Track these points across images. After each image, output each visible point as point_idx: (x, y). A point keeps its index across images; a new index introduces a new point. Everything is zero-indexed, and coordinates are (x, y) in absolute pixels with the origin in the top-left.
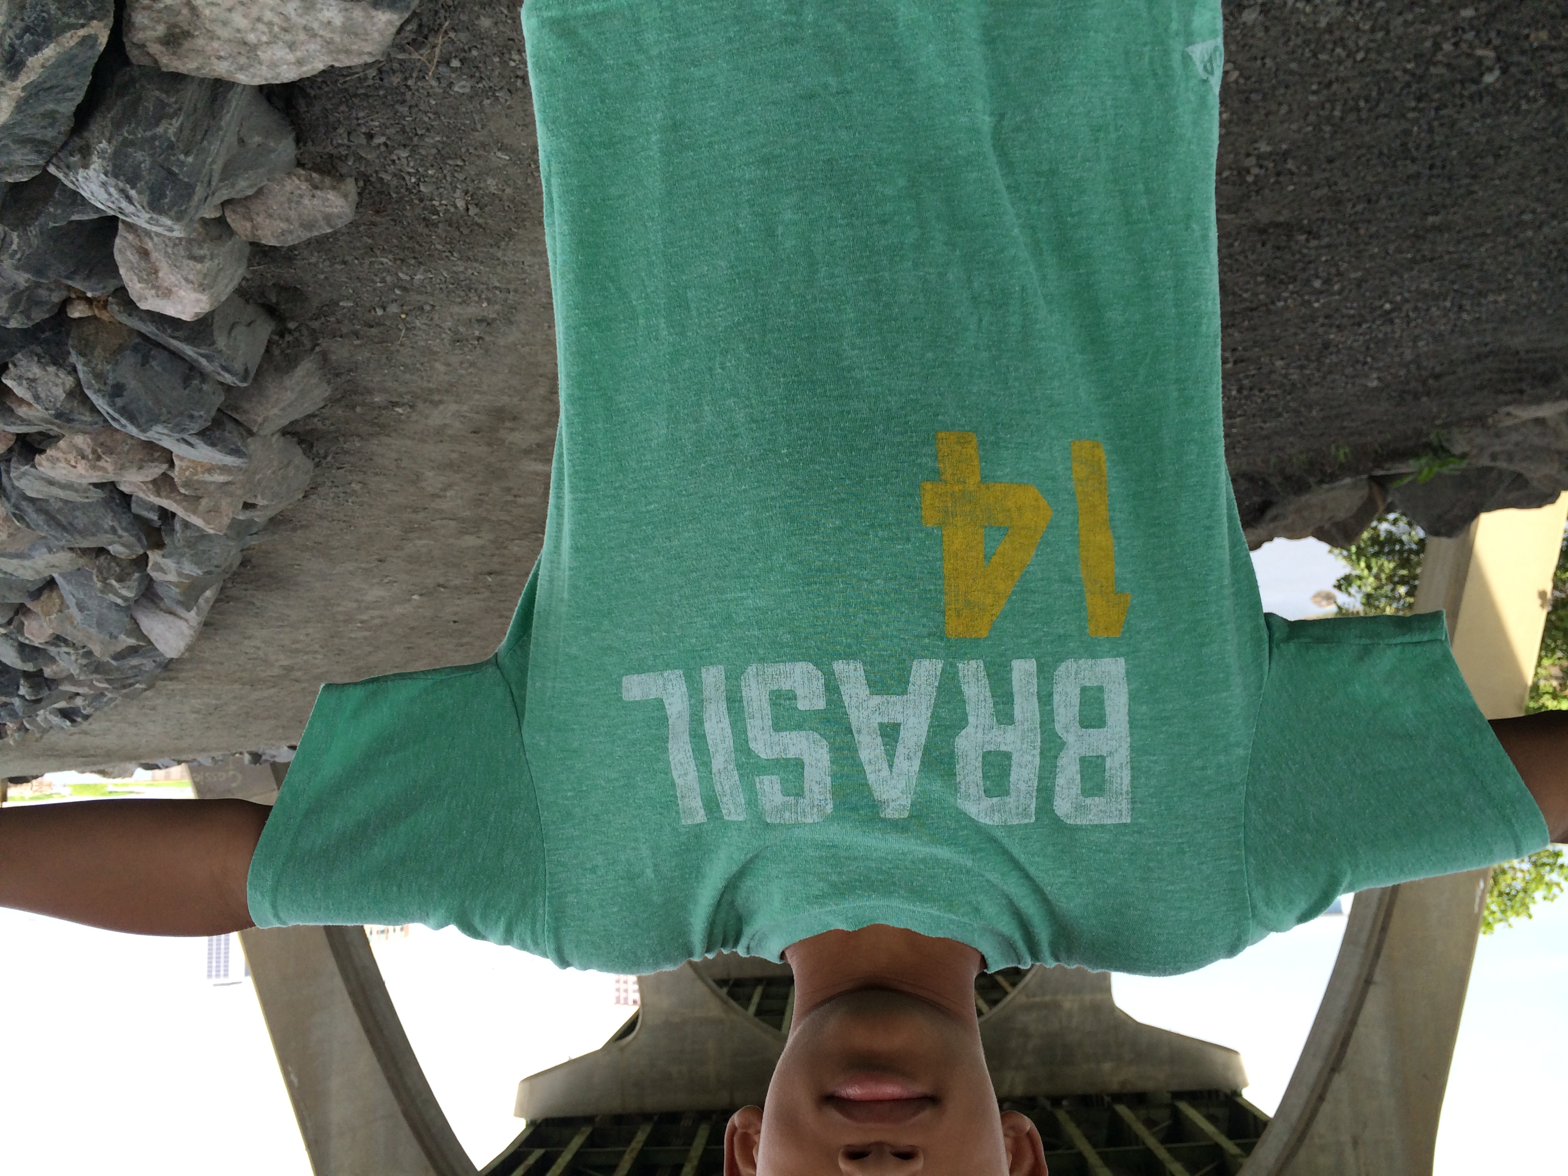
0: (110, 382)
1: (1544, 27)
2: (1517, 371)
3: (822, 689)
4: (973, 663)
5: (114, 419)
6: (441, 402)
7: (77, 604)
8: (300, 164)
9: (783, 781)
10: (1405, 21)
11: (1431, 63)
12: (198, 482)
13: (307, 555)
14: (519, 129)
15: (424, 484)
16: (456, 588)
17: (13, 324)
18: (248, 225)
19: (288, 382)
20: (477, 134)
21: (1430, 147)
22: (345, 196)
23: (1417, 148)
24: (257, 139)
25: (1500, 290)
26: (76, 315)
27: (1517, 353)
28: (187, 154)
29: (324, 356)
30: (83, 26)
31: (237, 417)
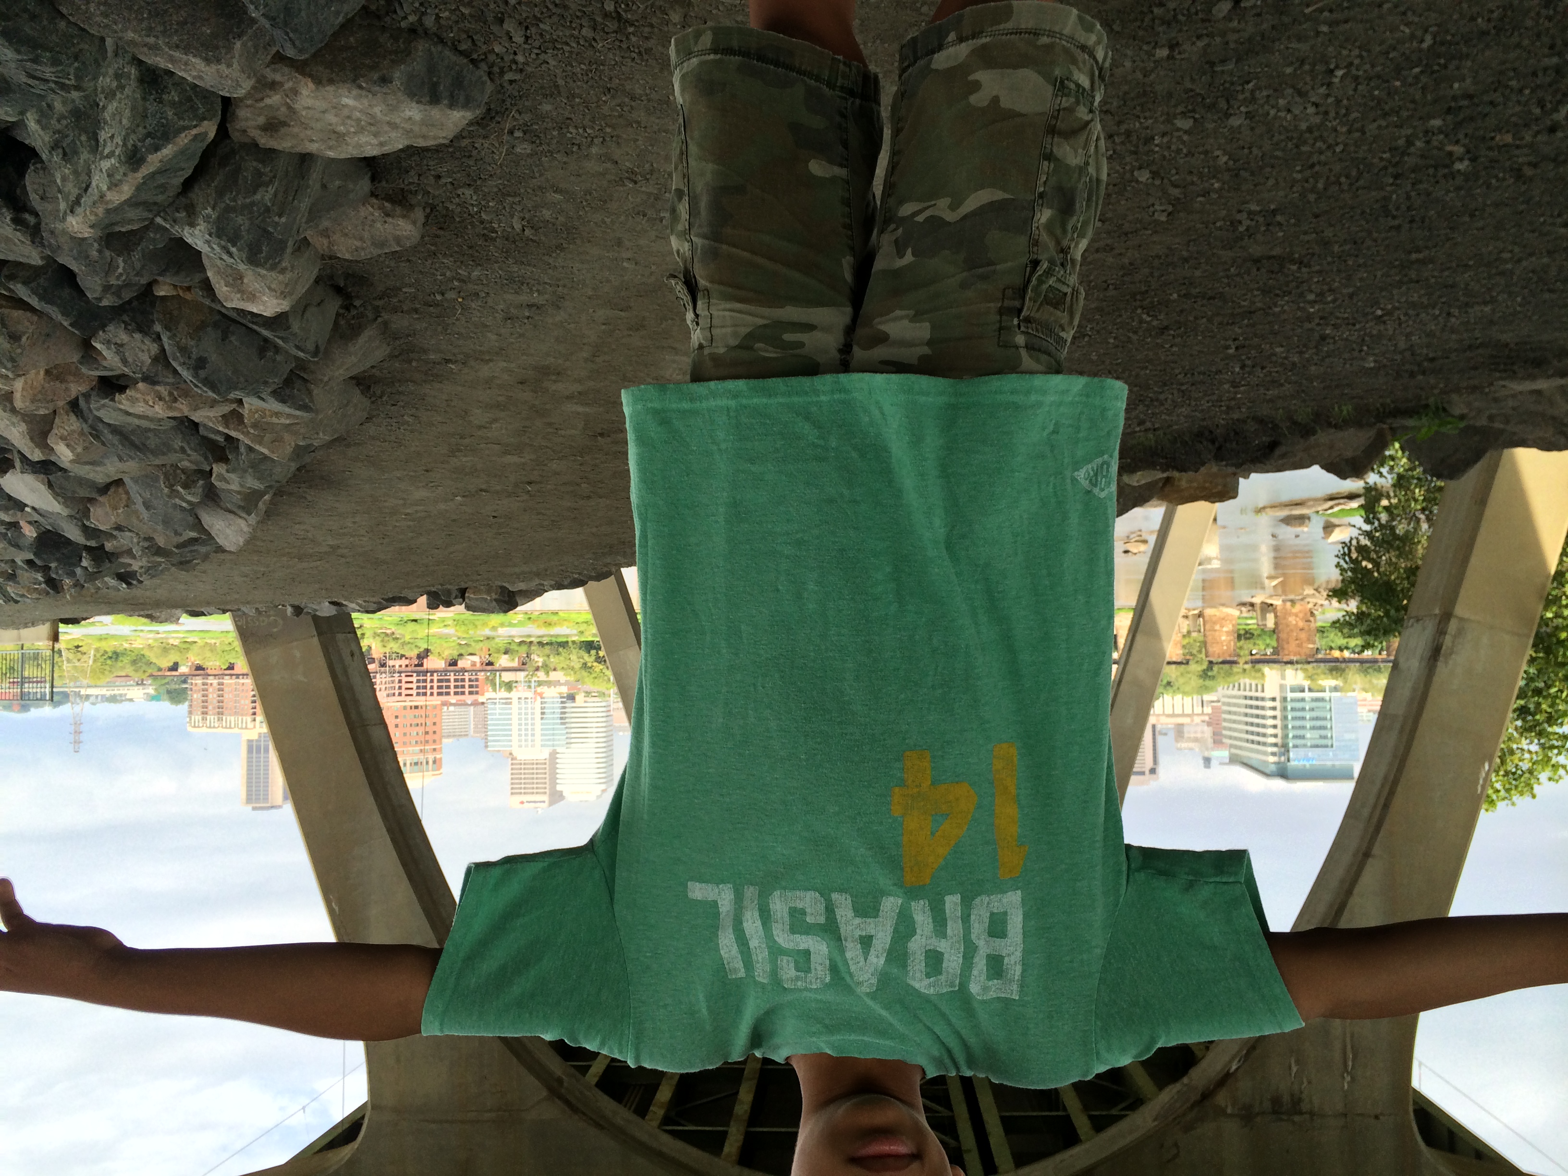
0: (194, 356)
2: (1509, 357)
3: (823, 910)
4: (922, 902)
5: (196, 386)
6: (491, 360)
7: (144, 503)
8: (373, 194)
9: (796, 963)
10: (1380, 126)
11: (1403, 154)
12: (268, 423)
13: (359, 464)
14: (573, 178)
16: (497, 492)
17: (105, 303)
18: (325, 242)
19: (352, 349)
20: (534, 181)
21: (1409, 209)
22: (414, 223)
23: (1398, 209)
24: (337, 183)
25: (1485, 303)
26: (162, 293)
27: (1507, 345)
28: (280, 216)
29: (386, 324)
30: (195, 126)
31: (305, 376)
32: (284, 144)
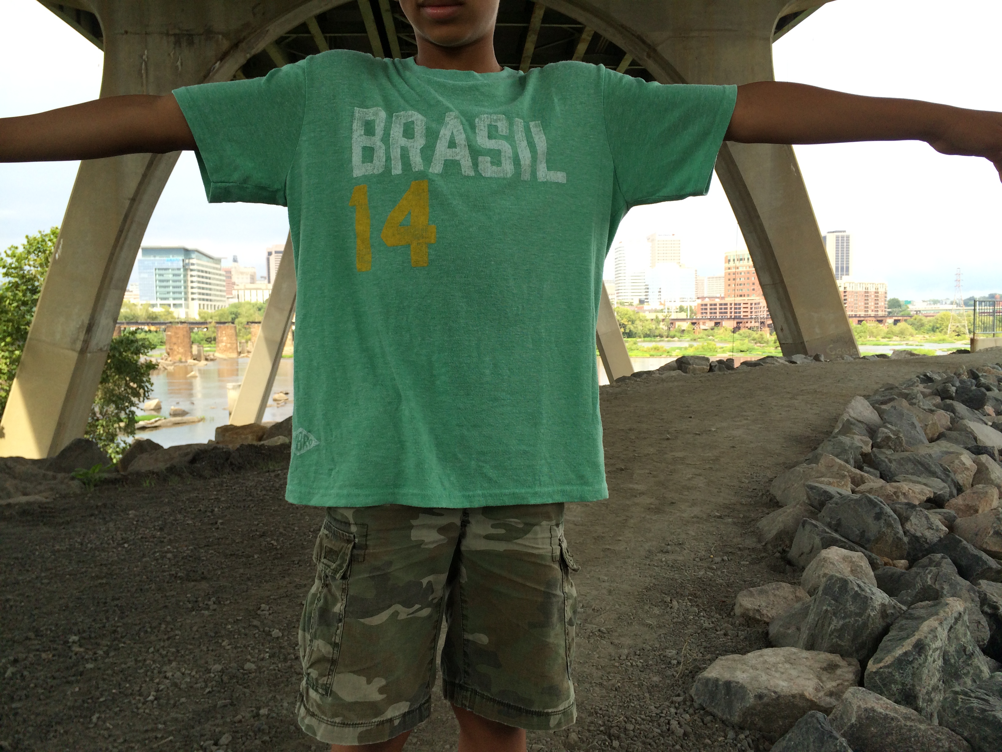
0: (883, 521)
1: (44, 660)
2: (43, 517)
3: (480, 165)
4: (417, 170)
5: (881, 502)
6: (693, 518)
7: (915, 427)
8: (767, 624)
9: (497, 131)
10: (125, 664)
11: (110, 647)
12: (837, 478)
13: (777, 451)
14: (639, 633)
15: (705, 480)
16: (689, 433)
17: (939, 556)
18: (798, 594)
19: (781, 525)
20: (664, 632)
21: (107, 611)
22: (741, 605)
23: (114, 611)
24: (790, 631)
25: (58, 551)
26: (903, 561)
27: (44, 524)
28: (827, 610)
29: (760, 541)
30: (881, 668)
31: (811, 508)
32: (825, 657)
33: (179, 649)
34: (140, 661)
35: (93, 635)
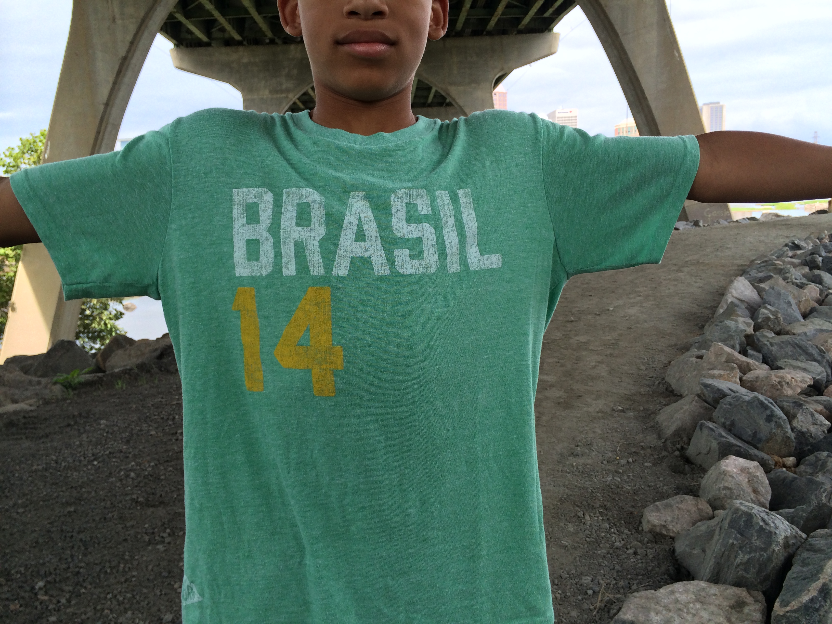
1: (12, 611)
2: (26, 428)
3: (396, 260)
4: (316, 273)
5: (771, 403)
6: (598, 412)
7: (791, 305)
8: (673, 538)
9: (416, 211)
10: (85, 614)
11: (72, 592)
12: (727, 370)
13: (669, 331)
14: (556, 557)
15: (607, 369)
16: (589, 314)
17: (825, 454)
18: (700, 506)
19: (679, 423)
20: (579, 555)
21: (73, 547)
22: (649, 522)
23: (79, 547)
24: (695, 552)
25: (36, 471)
26: (791, 458)
27: (27, 438)
28: (733, 544)
29: (659, 437)
30: (788, 612)
31: (706, 404)
32: (732, 591)
33: (135, 593)
34: (98, 610)
35: (58, 580)
